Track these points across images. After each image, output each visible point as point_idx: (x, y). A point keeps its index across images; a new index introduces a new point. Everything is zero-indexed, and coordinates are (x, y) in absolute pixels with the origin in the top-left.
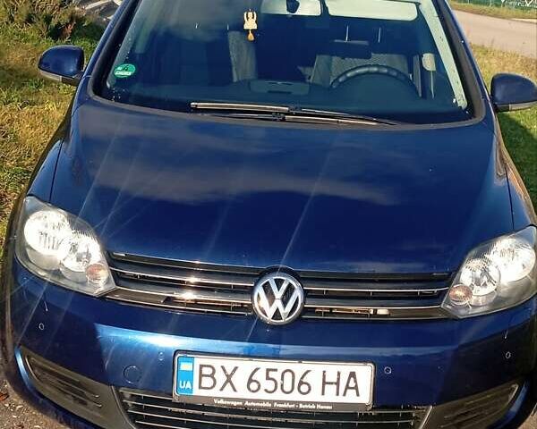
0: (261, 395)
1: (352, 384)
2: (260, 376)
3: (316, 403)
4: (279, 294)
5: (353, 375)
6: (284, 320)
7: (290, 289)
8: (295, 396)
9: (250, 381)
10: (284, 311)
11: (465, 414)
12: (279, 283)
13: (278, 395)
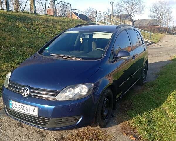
0: (20, 110)
1: (34, 111)
2: (20, 106)
3: (29, 114)
4: (25, 91)
5: (34, 109)
6: (25, 96)
7: (28, 90)
8: (25, 111)
9: (19, 107)
10: (26, 95)
11: (62, 121)
12: (26, 89)
13: (23, 111)
